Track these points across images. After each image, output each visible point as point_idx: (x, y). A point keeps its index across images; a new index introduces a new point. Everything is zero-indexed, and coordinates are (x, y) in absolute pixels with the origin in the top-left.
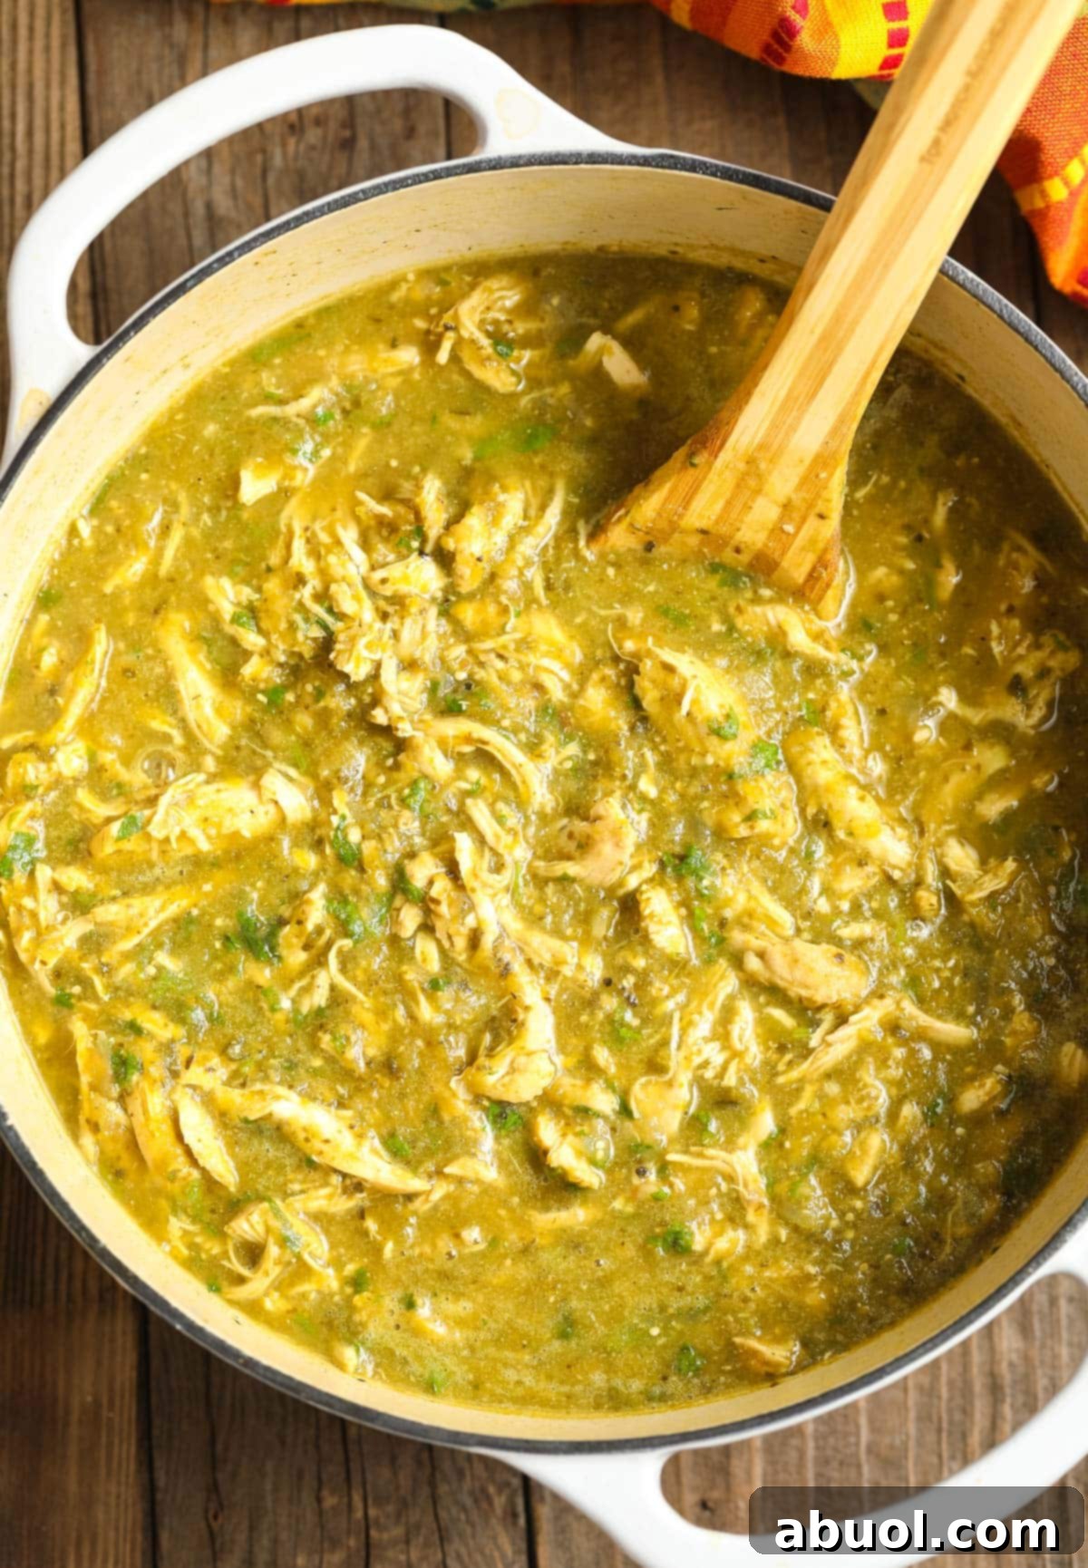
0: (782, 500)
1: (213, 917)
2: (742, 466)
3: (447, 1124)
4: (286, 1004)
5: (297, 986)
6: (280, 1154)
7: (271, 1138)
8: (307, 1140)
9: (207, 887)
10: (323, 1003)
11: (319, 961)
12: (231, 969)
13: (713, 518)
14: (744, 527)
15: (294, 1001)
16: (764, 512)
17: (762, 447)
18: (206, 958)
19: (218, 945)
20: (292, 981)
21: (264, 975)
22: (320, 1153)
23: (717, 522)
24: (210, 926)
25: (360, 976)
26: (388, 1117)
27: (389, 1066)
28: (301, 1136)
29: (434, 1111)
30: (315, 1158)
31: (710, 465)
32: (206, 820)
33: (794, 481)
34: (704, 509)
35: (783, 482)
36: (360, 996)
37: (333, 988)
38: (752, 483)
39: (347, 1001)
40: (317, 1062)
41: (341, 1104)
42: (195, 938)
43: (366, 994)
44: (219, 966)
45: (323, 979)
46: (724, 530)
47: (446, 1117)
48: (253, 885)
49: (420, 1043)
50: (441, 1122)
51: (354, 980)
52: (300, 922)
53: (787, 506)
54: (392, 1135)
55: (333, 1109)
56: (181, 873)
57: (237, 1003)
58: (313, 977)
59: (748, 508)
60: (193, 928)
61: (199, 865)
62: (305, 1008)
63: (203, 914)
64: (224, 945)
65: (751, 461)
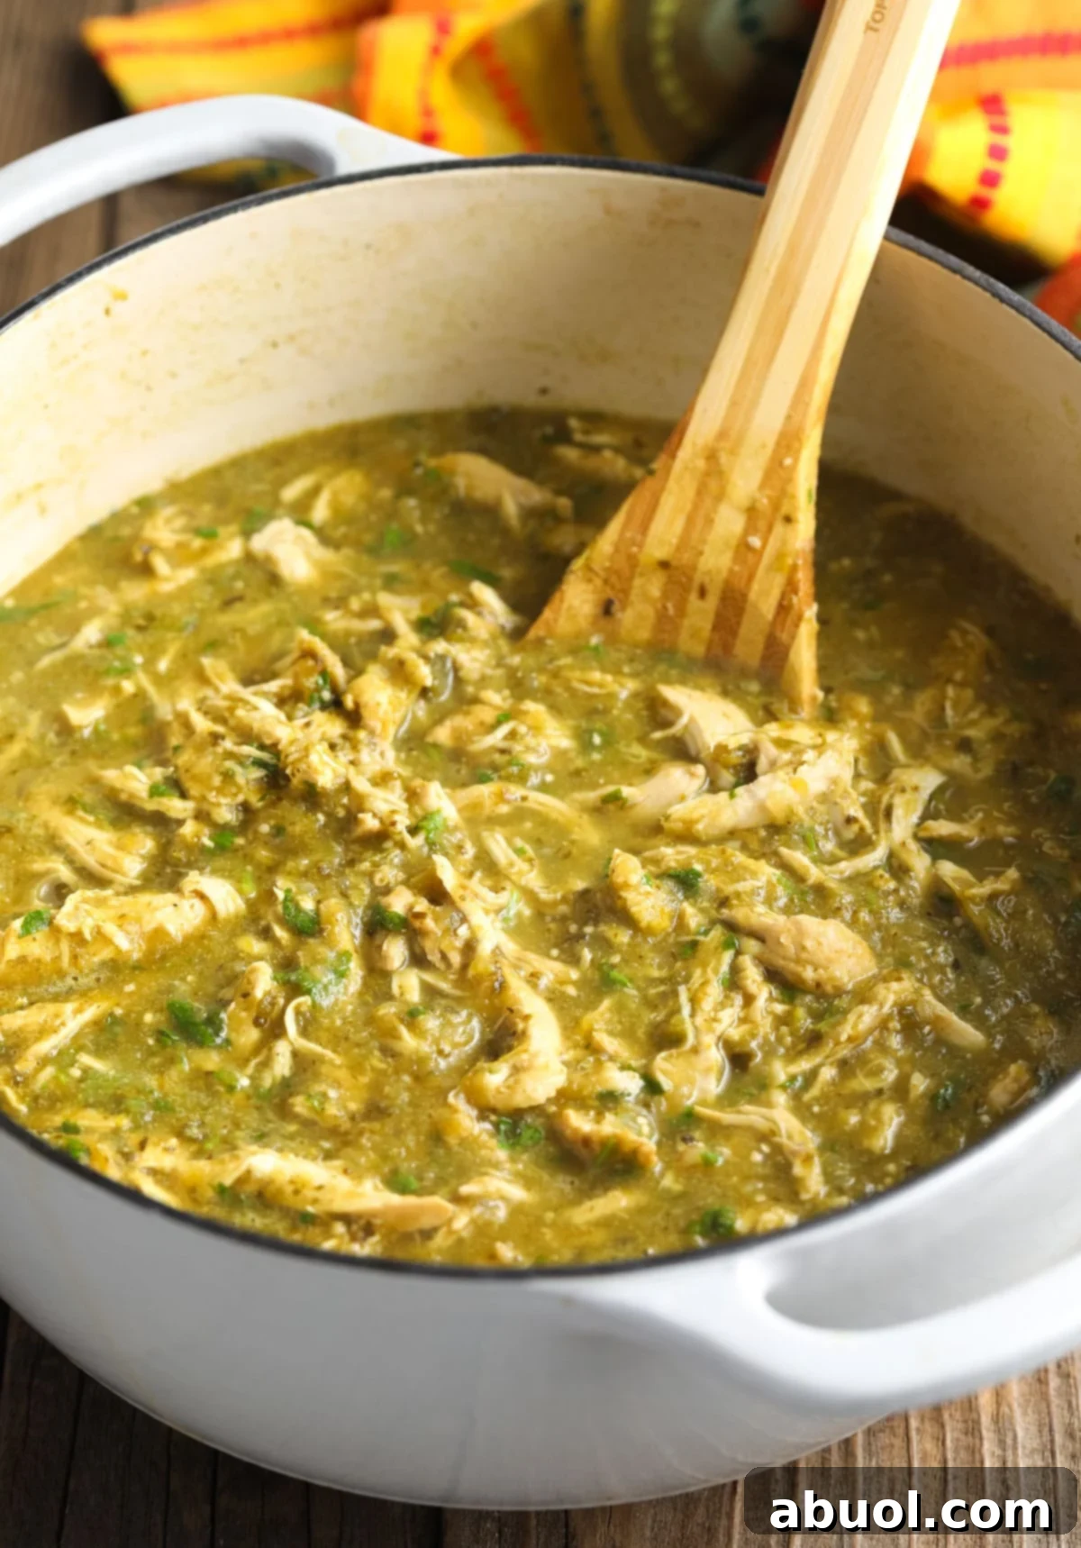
0: (745, 503)
1: (141, 1015)
2: (701, 464)
3: (456, 1148)
4: (244, 1082)
5: (253, 1063)
6: (267, 1221)
7: (254, 1208)
8: (297, 1192)
9: (130, 988)
10: (287, 1072)
11: (275, 1030)
12: (172, 1061)
13: (674, 541)
14: (707, 549)
15: (252, 1078)
16: (729, 522)
17: (722, 435)
18: (139, 1055)
19: (151, 1042)
20: (246, 1061)
21: (211, 1060)
22: (315, 1201)
23: (678, 549)
24: (139, 1024)
25: (324, 1036)
26: (385, 1157)
27: (376, 1110)
28: (289, 1189)
29: (437, 1136)
30: (310, 1209)
31: (668, 470)
32: (123, 916)
33: (757, 477)
34: (664, 535)
35: (745, 480)
36: (329, 1054)
37: (296, 1054)
38: (713, 485)
39: (314, 1062)
40: (292, 1128)
41: (328, 1156)
42: (122, 1039)
43: (335, 1051)
44: (156, 1060)
45: (282, 1050)
46: (686, 557)
47: (452, 1140)
48: (183, 979)
49: (407, 1079)
50: (448, 1148)
51: (318, 1041)
52: (246, 995)
53: (751, 511)
54: (395, 1172)
55: (320, 1161)
56: (98, 980)
57: (187, 1090)
58: (270, 1049)
59: (710, 521)
60: (118, 1029)
61: (117, 968)
62: (267, 1081)
63: (127, 1014)
64: (158, 1041)
65: (712, 456)
